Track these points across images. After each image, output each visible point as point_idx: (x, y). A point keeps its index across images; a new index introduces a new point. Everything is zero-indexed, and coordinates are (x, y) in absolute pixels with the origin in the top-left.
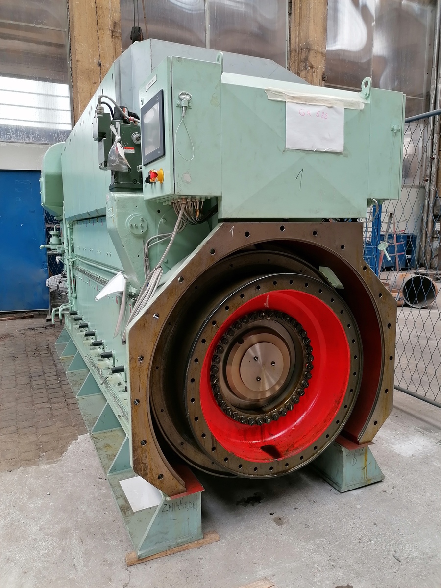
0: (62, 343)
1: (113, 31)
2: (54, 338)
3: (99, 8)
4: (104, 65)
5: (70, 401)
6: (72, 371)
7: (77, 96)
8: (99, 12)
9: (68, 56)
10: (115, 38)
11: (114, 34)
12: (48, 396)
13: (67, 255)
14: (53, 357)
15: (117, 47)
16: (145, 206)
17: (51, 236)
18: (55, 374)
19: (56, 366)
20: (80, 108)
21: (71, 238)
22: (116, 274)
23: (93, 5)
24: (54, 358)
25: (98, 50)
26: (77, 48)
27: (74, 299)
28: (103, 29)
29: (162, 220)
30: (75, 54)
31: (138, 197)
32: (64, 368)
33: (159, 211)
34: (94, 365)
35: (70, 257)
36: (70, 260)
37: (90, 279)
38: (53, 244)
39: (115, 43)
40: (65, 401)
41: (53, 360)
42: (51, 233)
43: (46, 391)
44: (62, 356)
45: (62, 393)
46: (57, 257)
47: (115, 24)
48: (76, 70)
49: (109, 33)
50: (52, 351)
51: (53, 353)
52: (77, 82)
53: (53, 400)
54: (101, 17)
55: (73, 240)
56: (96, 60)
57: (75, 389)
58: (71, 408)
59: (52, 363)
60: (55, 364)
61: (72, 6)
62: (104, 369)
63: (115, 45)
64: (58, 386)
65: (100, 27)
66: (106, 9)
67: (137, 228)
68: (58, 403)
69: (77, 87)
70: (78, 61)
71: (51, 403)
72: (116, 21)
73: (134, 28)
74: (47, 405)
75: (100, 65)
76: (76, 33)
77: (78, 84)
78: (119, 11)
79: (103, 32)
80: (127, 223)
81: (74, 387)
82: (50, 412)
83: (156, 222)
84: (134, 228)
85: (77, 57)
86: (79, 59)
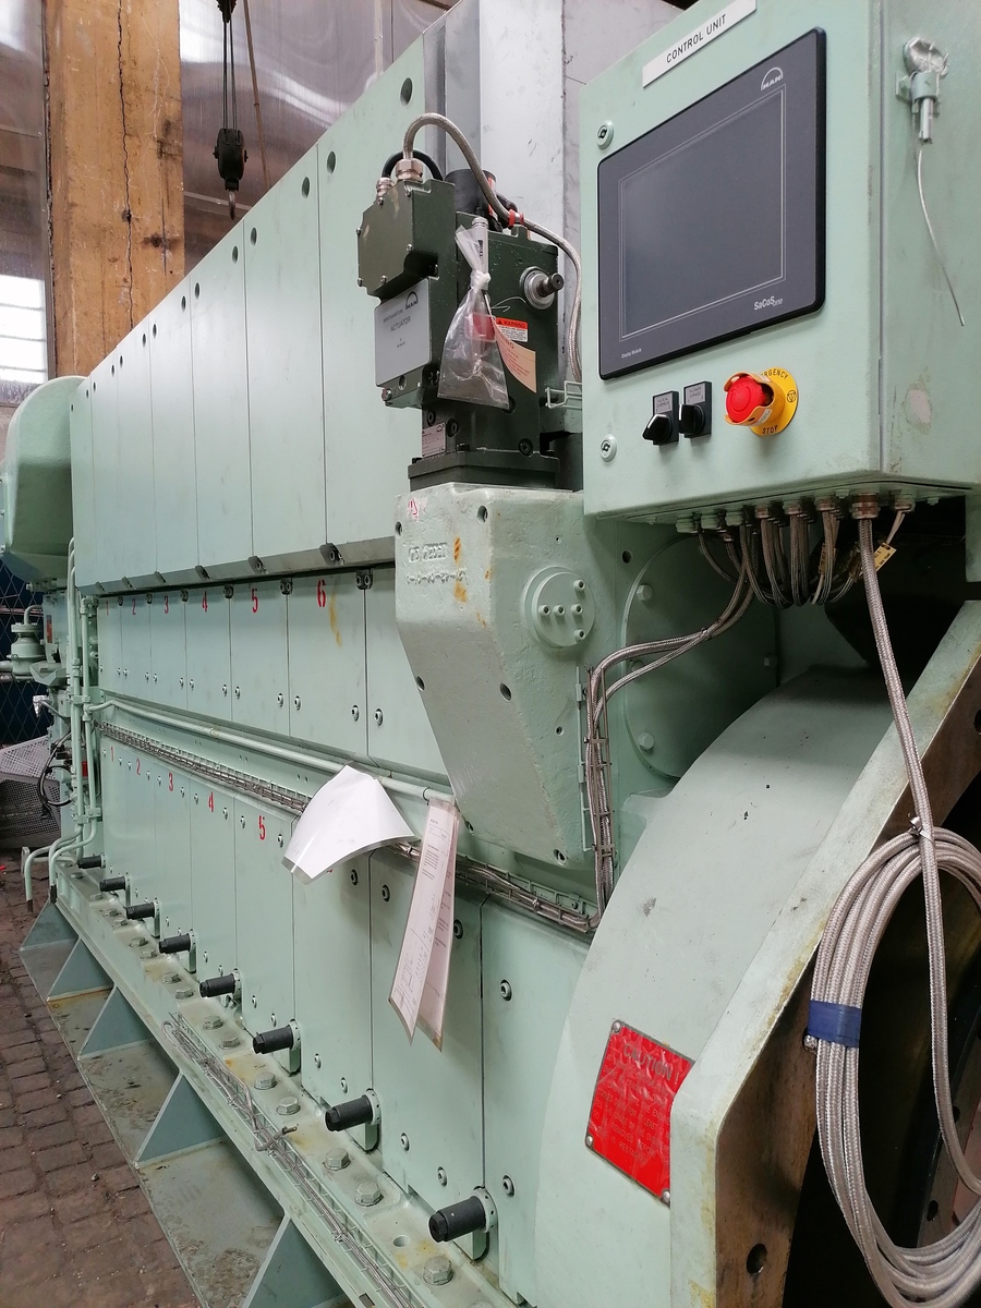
0: (40, 946)
1: (162, 143)
2: (11, 925)
3: (130, 86)
4: (137, 220)
5: (114, 1179)
6: (97, 1054)
7: (67, 288)
8: (130, 96)
9: (43, 195)
10: (166, 159)
11: (166, 149)
12: (33, 1159)
13: (76, 692)
14: (21, 998)
15: (170, 179)
16: (583, 537)
17: (14, 637)
18: (39, 1064)
19: (37, 1032)
20: (74, 317)
21: (89, 643)
22: (332, 774)
23: (114, 78)
24: (28, 1003)
25: (123, 183)
26: (71, 173)
27: (94, 822)
28: (138, 137)
29: (636, 591)
30: (66, 189)
31: (563, 503)
32: (67, 1040)
33: (626, 558)
34: (206, 1063)
35: (84, 697)
36: (85, 707)
37: (171, 768)
38: (20, 660)
39: (167, 169)
40: (97, 1179)
41: (24, 1008)
42: (16, 628)
43: (24, 1139)
44: (52, 991)
45: (76, 1147)
46: (36, 698)
47: (167, 127)
48: (67, 228)
49: (154, 146)
50: (14, 973)
51: (20, 980)
52: (68, 256)
53: (57, 1181)
54: (134, 107)
55: (95, 648)
56: (119, 206)
57: (121, 1126)
58: (124, 1212)
59: (23, 1022)
60: (32, 1026)
61: (60, 77)
62: (259, 1085)
63: (167, 175)
64: (60, 1115)
65: (129, 131)
66: (147, 90)
67: (561, 619)
68: (75, 1191)
69: (68, 267)
70: (73, 205)
71: (49, 1194)
72: (171, 120)
73: (225, 131)
74: (38, 1205)
75: (129, 219)
76: (70, 137)
77: (72, 259)
78: (179, 98)
79: (137, 142)
80: (532, 601)
81: (117, 1120)
82: (52, 1235)
83: (618, 598)
84: (553, 618)
85: (70, 195)
86: (75, 201)
